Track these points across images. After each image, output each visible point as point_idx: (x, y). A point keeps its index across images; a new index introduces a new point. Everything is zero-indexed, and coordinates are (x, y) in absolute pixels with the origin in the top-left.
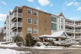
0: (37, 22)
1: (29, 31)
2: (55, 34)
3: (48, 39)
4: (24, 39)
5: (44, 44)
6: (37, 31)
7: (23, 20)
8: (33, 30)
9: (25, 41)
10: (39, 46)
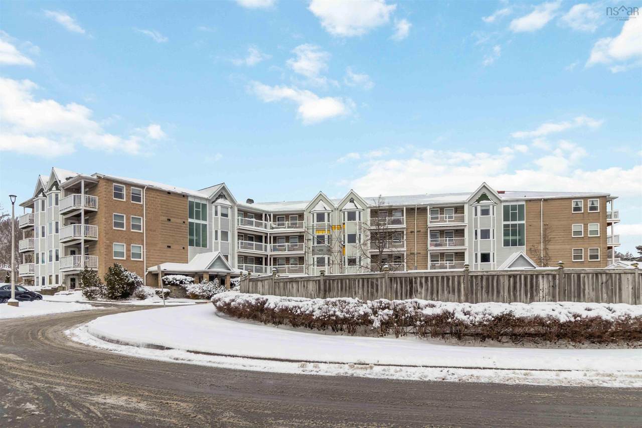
0: (143, 223)
1: (117, 254)
2: (200, 261)
3: (170, 277)
4: (103, 280)
5: (157, 293)
6: (143, 251)
7: (101, 218)
8: (128, 250)
9: (105, 283)
10: (142, 297)
